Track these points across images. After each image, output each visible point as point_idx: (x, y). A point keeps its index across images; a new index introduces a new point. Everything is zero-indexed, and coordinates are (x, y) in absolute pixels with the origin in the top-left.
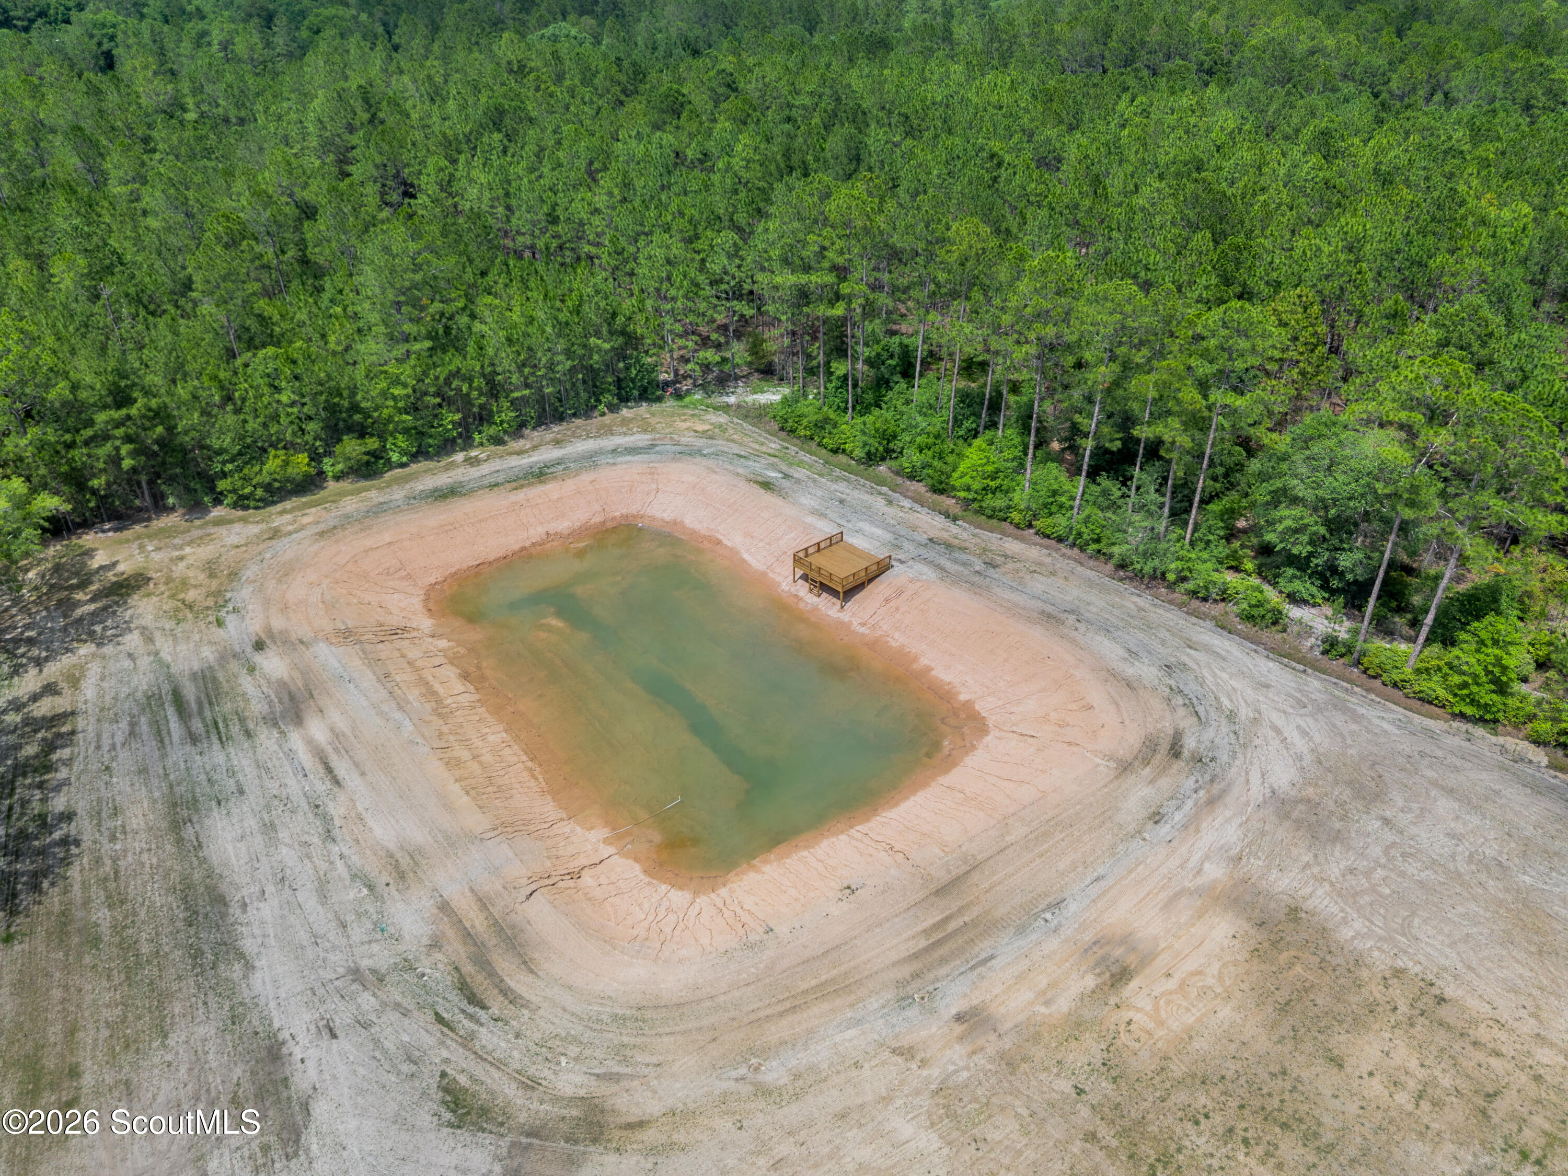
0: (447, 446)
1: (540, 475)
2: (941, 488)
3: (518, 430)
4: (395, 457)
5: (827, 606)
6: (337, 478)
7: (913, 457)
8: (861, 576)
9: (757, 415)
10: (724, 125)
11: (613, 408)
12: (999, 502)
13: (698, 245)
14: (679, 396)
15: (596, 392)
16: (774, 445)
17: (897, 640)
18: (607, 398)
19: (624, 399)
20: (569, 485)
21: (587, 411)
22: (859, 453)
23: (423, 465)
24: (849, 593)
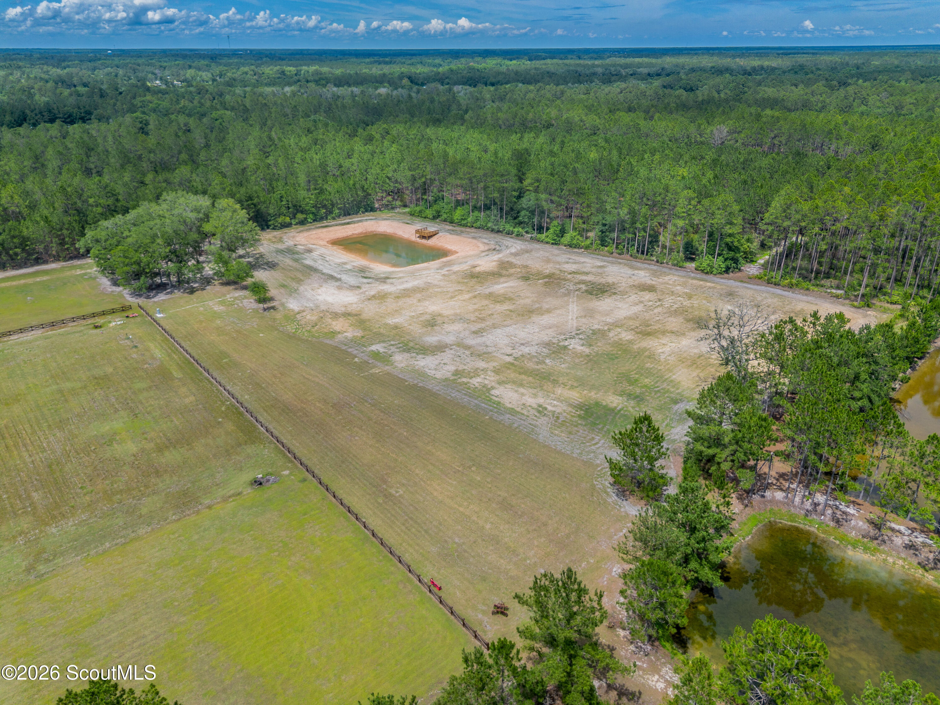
0: (322, 219)
1: (348, 223)
2: (452, 222)
3: (339, 216)
4: (309, 220)
5: (424, 241)
6: (295, 225)
7: (445, 216)
8: (431, 234)
9: (404, 213)
10: (386, 143)
11: (363, 212)
12: (465, 222)
13: (384, 172)
14: (380, 210)
15: (359, 208)
16: (409, 218)
17: (440, 244)
18: (362, 209)
19: (367, 211)
20: (356, 225)
21: (357, 213)
22: (431, 217)
23: (316, 223)
24: (430, 237)
